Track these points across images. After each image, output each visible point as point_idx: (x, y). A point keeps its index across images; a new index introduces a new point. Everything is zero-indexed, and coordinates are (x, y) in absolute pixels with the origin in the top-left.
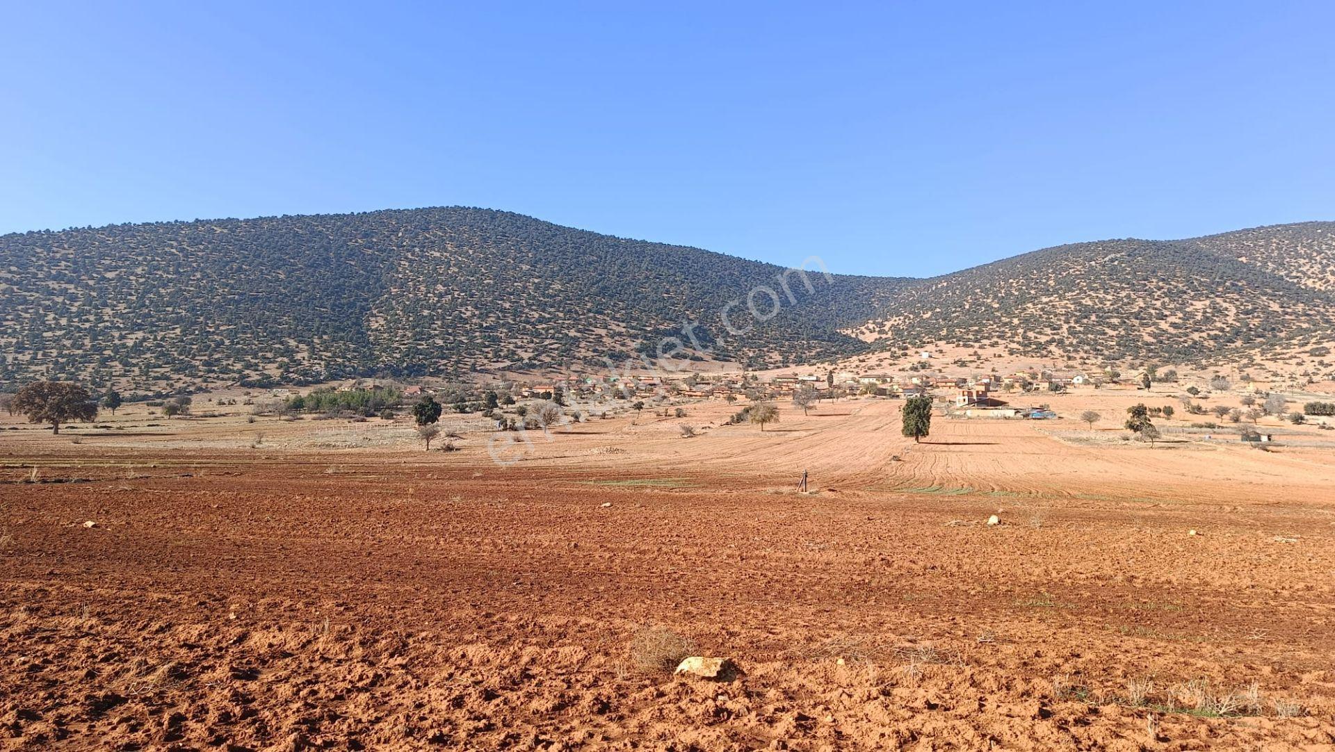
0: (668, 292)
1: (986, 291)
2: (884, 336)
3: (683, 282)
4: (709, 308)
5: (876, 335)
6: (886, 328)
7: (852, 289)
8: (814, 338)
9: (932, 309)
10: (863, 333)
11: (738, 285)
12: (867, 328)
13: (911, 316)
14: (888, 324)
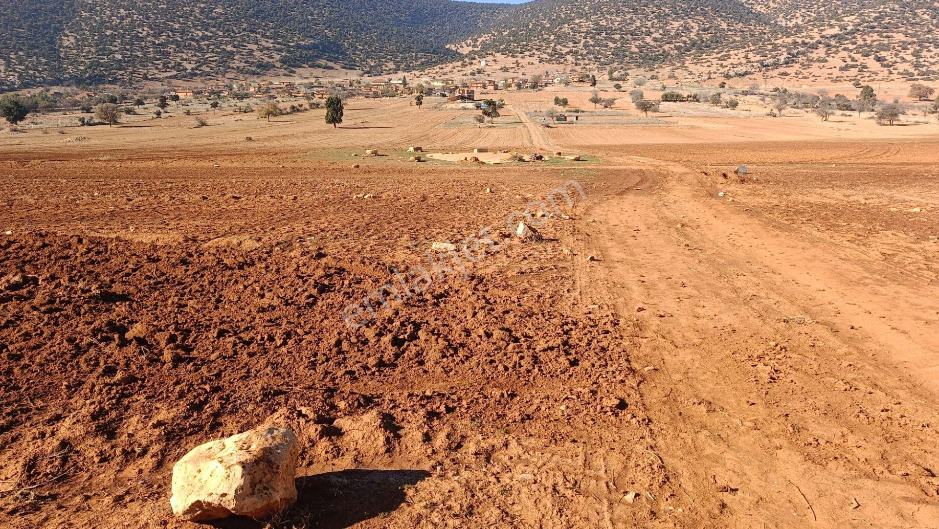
0: (312, 14)
1: (545, 15)
2: (476, 49)
3: (325, 7)
4: (344, 28)
5: (470, 48)
6: (478, 43)
7: (464, 13)
8: (422, 51)
9: (510, 29)
10: (462, 47)
11: (375, 9)
12: (466, 43)
13: (496, 34)
14: (480, 40)
